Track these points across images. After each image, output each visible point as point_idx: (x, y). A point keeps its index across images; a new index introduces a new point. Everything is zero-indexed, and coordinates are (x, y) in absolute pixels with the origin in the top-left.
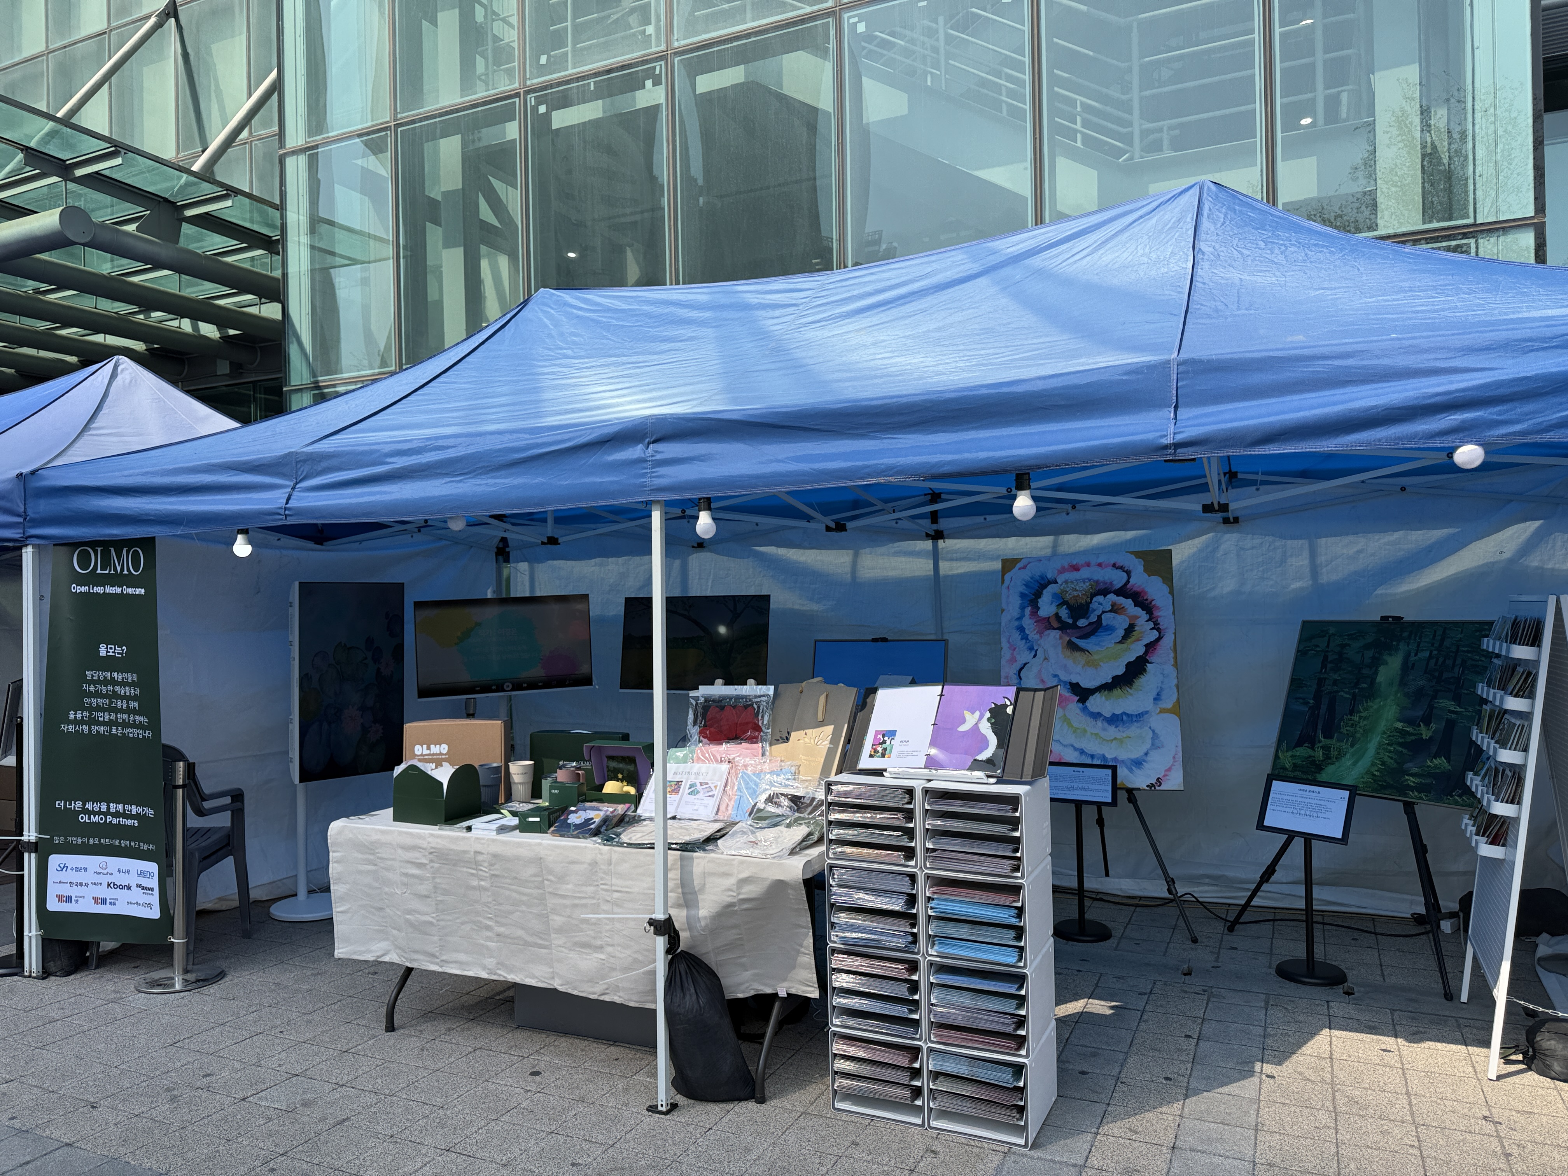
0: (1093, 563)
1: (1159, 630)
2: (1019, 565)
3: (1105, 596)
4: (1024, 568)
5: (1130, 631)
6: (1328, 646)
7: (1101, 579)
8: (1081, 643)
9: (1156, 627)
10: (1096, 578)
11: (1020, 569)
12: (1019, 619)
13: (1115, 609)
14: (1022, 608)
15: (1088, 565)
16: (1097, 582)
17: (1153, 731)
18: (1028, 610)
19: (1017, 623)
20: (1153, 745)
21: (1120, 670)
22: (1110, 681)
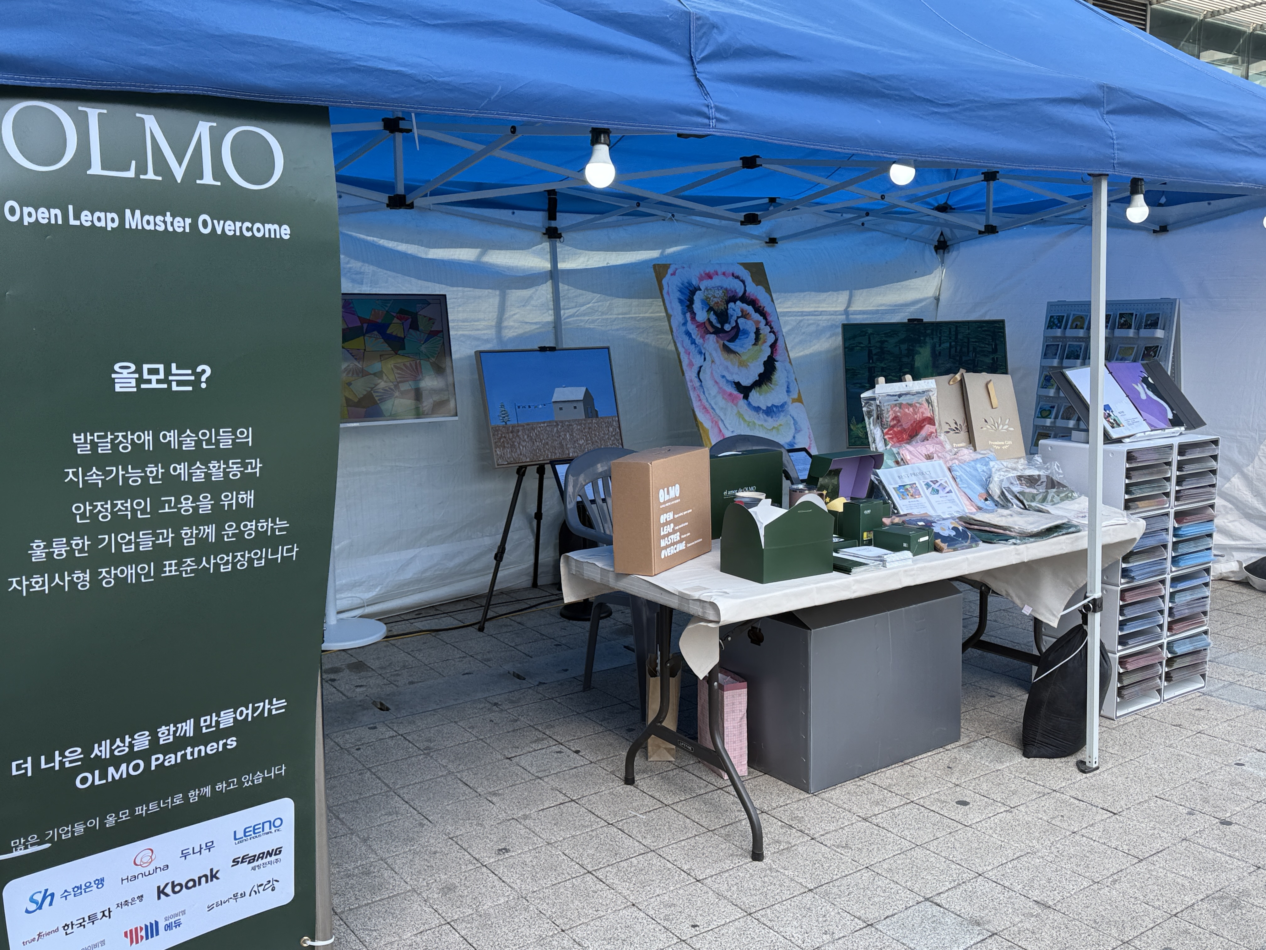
0: (719, 273)
1: (774, 332)
2: (670, 271)
3: (735, 303)
4: (673, 274)
5: (757, 332)
6: (870, 343)
7: (729, 288)
8: (731, 345)
9: (772, 331)
10: (725, 286)
11: (672, 275)
12: (685, 324)
13: (745, 315)
14: (684, 314)
15: (717, 274)
16: (726, 289)
17: (793, 418)
18: (688, 315)
19: (684, 329)
20: (796, 429)
21: (761, 370)
22: (758, 379)
